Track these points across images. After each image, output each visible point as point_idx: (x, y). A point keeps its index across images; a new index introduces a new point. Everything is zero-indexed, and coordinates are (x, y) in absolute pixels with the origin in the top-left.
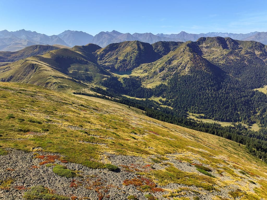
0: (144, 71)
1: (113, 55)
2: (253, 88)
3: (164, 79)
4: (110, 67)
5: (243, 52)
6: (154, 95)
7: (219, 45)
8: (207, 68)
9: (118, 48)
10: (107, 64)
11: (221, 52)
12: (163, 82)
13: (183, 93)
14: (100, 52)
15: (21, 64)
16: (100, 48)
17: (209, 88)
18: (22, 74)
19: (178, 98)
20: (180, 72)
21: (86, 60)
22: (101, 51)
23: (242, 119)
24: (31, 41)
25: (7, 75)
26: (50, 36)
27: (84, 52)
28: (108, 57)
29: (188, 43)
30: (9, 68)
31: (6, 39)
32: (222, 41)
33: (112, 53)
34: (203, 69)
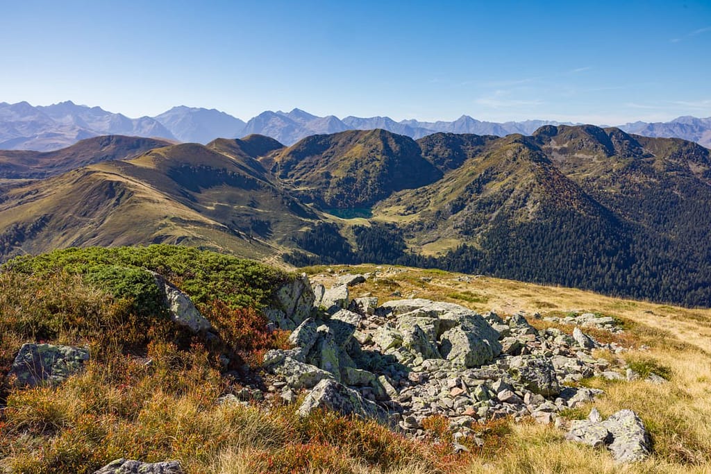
0: (409, 209)
1: (317, 166)
3: (467, 232)
4: (310, 197)
5: (659, 166)
7: (596, 147)
8: (584, 205)
9: (328, 148)
10: (301, 188)
11: (605, 163)
12: (467, 241)
13: (528, 273)
15: (73, 184)
16: (279, 146)
17: (603, 260)
18: (77, 210)
20: (513, 213)
21: (251, 177)
22: (283, 155)
24: (88, 130)
25: (32, 214)
26: (136, 120)
27: (240, 155)
28: (303, 171)
30: (36, 193)
31: (24, 123)
32: (601, 137)
33: (314, 160)
34: (575, 207)
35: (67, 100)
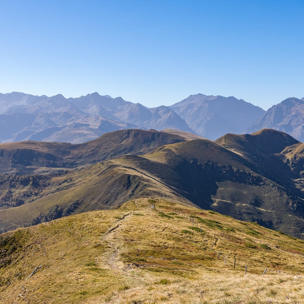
14: (295, 152)
15: (99, 175)
16: (294, 142)
18: (101, 198)
21: (256, 175)
24: (110, 121)
25: (68, 200)
26: (153, 109)
30: (70, 181)
31: (58, 114)
35: (94, 92)
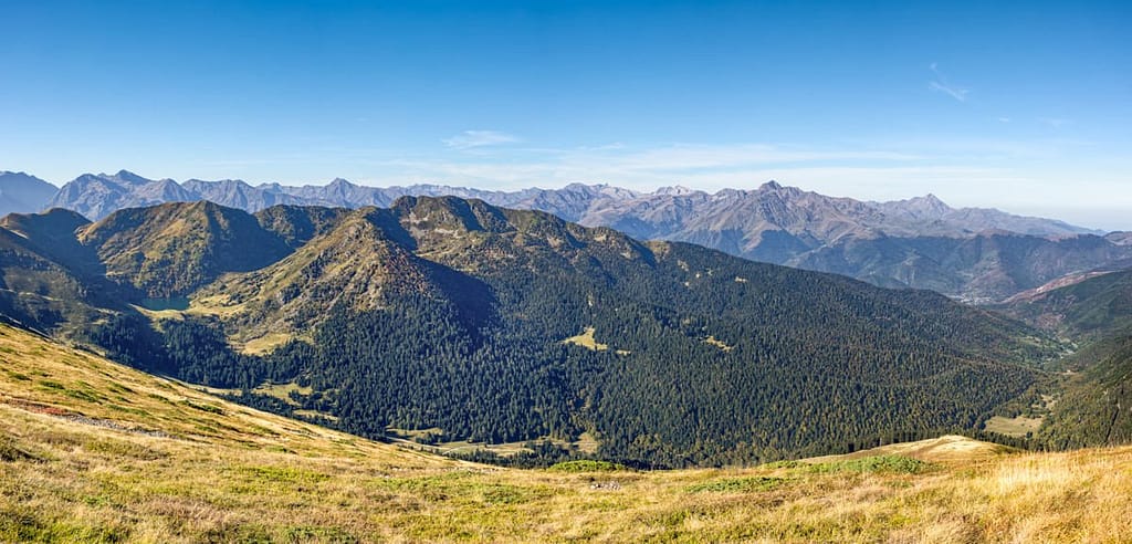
0: (233, 298)
1: (129, 246)
2: (561, 338)
3: (300, 324)
4: (116, 284)
5: (519, 241)
6: (272, 377)
7: (457, 220)
8: (432, 288)
9: (142, 223)
11: (465, 238)
12: (298, 335)
13: (366, 367)
14: (86, 233)
16: (86, 222)
17: (447, 348)
19: (351, 386)
20: (353, 299)
22: (88, 231)
23: (549, 425)
28: (110, 252)
29: (365, 212)
32: (462, 209)
33: (124, 239)
34: (421, 290)
